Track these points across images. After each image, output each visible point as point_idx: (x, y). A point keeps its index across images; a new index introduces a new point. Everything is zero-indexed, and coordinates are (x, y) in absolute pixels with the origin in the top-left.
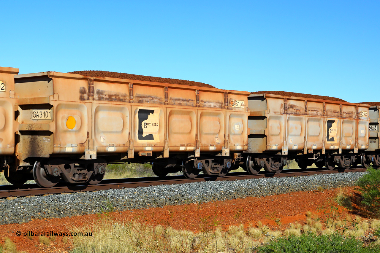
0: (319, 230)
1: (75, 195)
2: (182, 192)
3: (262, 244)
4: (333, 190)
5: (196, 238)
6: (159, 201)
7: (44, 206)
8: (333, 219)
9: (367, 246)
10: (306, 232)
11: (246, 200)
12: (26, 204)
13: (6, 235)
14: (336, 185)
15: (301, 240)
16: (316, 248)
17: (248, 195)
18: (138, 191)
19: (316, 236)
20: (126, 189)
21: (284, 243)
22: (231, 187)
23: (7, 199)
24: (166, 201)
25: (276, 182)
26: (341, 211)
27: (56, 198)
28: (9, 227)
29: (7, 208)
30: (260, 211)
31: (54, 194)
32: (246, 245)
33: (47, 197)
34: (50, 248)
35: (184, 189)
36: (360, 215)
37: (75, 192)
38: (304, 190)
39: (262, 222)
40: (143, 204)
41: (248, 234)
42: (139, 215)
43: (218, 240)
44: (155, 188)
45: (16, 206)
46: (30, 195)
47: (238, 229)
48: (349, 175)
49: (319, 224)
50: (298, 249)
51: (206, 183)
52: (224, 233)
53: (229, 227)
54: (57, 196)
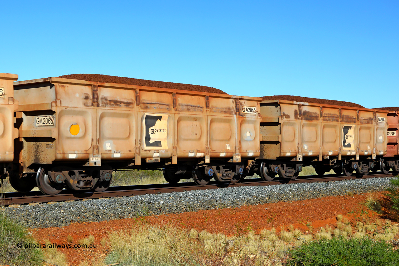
0: (350, 234)
1: (113, 199)
2: (216, 197)
3: (293, 247)
4: (363, 195)
5: (230, 242)
6: (193, 205)
7: (83, 210)
8: (363, 223)
9: (396, 249)
10: (337, 236)
11: (278, 205)
12: (66, 208)
13: (47, 238)
14: (366, 189)
15: (332, 244)
16: (347, 251)
17: (279, 199)
18: (173, 196)
19: (347, 239)
20: (161, 194)
21: (315, 247)
22: (263, 191)
23: (48, 203)
24: (200, 206)
25: (307, 187)
26: (371, 216)
27: (94, 202)
28: (50, 230)
29: (48, 212)
30: (291, 215)
31: (92, 199)
32: (278, 248)
33: (86, 202)
34: (89, 250)
35: (217, 194)
36: (390, 219)
37: (113, 197)
38: (335, 195)
39: (294, 226)
40: (178, 208)
41: (280, 238)
42: (174, 219)
43: (251, 244)
44: (190, 193)
45: (56, 211)
46: (69, 200)
47: (270, 233)
48: (379, 180)
49: (349, 228)
50: (329, 253)
51: (239, 188)
52: (257, 236)
53: (261, 231)
54: (95, 201)
